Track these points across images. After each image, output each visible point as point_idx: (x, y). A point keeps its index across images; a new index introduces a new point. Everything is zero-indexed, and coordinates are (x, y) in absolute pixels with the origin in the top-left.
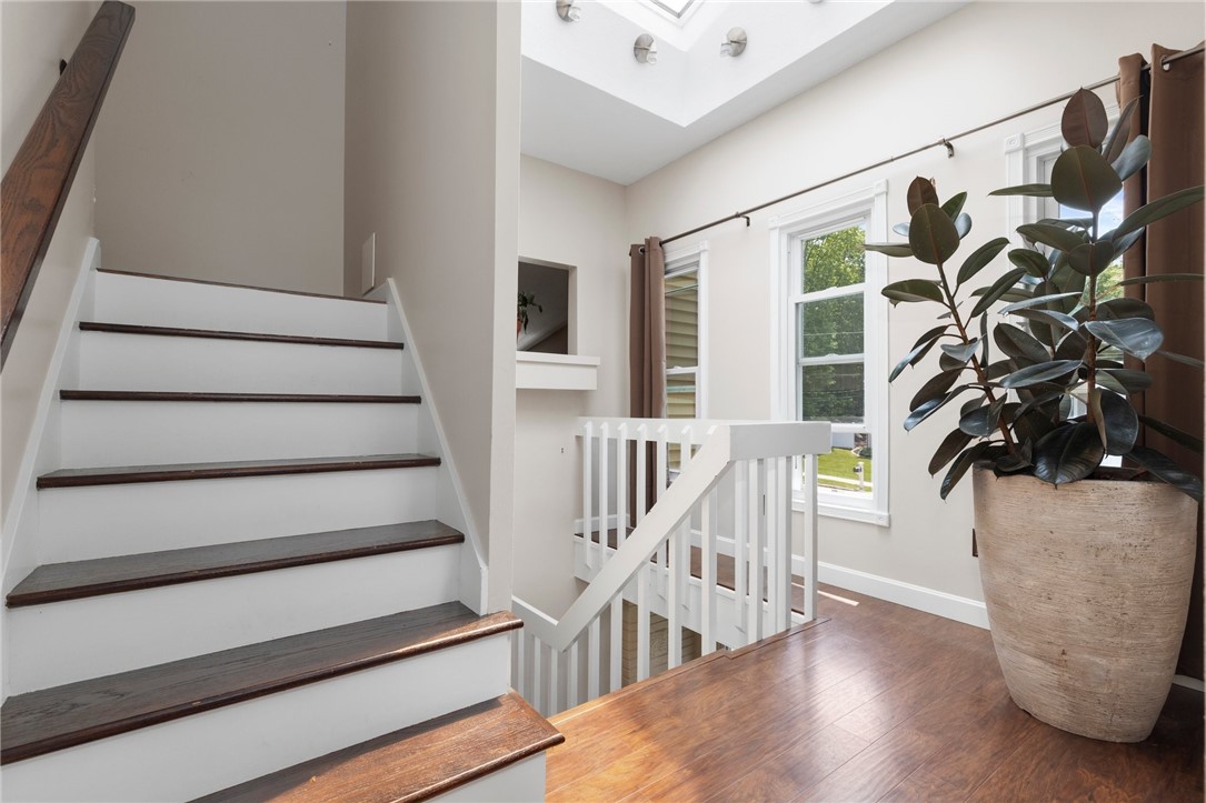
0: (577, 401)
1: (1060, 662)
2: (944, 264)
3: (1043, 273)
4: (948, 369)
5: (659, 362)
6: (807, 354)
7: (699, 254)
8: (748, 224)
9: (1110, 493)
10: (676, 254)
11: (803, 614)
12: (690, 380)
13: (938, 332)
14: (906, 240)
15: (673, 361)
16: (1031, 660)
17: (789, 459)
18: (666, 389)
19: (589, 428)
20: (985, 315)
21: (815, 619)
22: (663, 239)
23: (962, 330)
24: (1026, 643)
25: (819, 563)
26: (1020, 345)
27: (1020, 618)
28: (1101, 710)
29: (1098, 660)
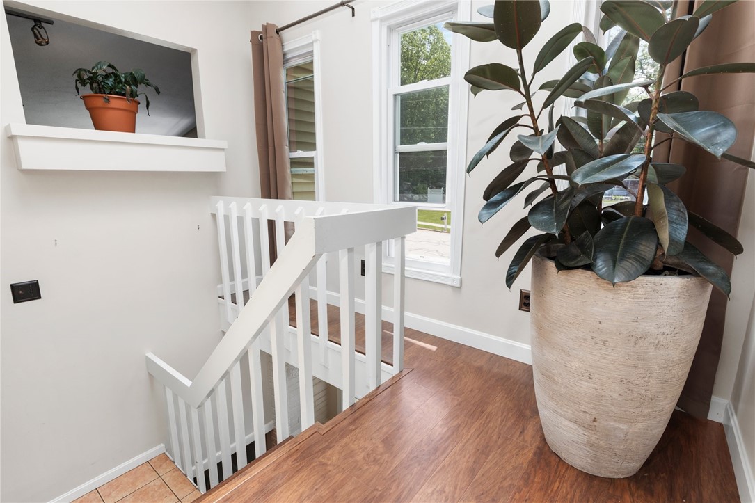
0: (210, 182)
1: (592, 426)
2: (523, 49)
3: (599, 68)
4: (518, 159)
5: (281, 146)
6: (402, 143)
7: (312, 44)
8: (353, 15)
9: (656, 288)
10: (294, 42)
11: (392, 365)
12: (309, 163)
13: (512, 123)
14: (491, 21)
15: (295, 145)
16: (566, 423)
17: (379, 244)
18: (289, 171)
19: (220, 206)
20: (553, 107)
21: (401, 371)
22: (280, 27)
23: (534, 120)
24: (565, 410)
25: (406, 313)
26: (576, 137)
27: (563, 391)
28: (616, 459)
29: (621, 426)
